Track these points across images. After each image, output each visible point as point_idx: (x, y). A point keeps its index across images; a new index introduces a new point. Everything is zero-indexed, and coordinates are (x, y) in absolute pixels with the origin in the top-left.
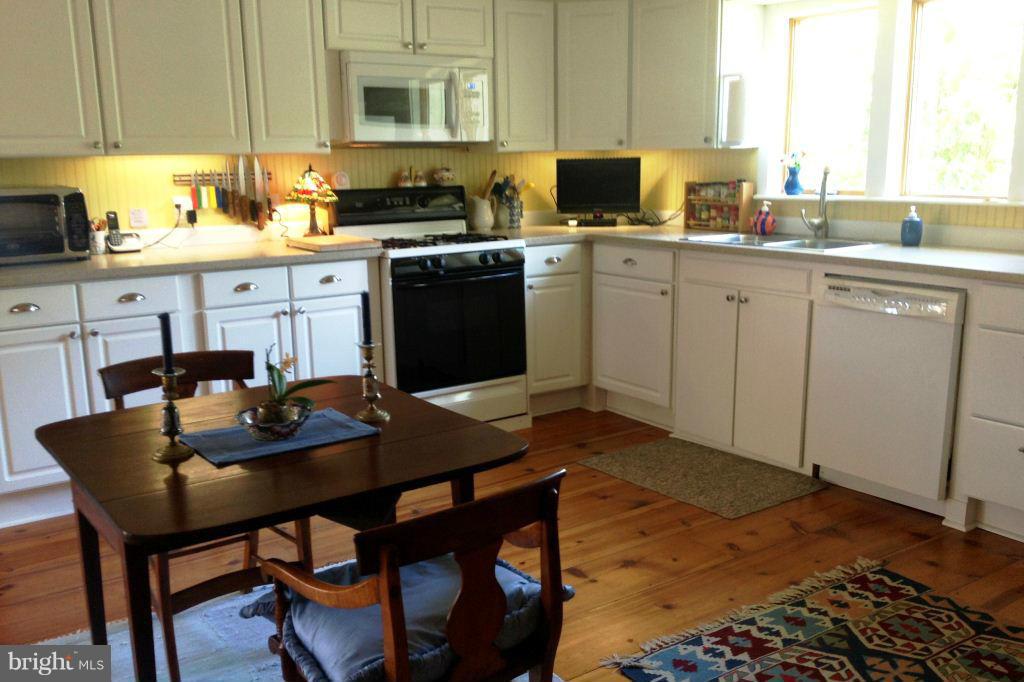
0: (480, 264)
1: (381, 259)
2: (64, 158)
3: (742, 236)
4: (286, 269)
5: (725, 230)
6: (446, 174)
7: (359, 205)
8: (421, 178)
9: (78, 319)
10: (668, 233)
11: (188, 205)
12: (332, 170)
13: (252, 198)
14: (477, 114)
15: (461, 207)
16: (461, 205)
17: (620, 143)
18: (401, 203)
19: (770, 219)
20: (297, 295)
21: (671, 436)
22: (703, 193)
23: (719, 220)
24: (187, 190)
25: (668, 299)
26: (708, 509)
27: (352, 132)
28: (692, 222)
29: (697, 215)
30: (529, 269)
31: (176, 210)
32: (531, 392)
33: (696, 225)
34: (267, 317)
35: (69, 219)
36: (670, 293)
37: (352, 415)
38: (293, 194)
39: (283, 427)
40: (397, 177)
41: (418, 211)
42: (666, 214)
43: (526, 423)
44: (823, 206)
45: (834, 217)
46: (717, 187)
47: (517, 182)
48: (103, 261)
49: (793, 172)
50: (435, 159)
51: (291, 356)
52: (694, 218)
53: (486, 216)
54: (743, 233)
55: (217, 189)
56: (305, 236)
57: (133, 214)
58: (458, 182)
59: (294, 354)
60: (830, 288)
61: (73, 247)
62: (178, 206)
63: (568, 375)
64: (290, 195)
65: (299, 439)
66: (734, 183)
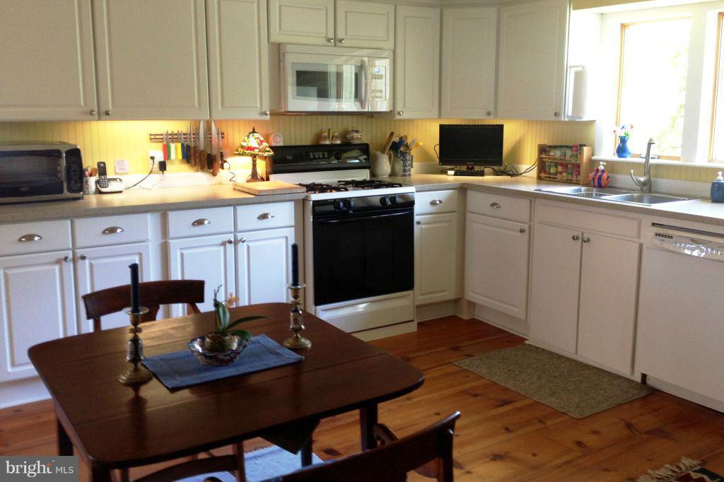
0: (380, 205)
1: (305, 200)
2: (67, 122)
3: (583, 188)
4: (232, 208)
5: (569, 182)
6: (356, 135)
7: (290, 158)
8: (337, 138)
9: (71, 247)
10: (524, 183)
11: (160, 157)
12: (270, 132)
13: (209, 152)
14: (381, 92)
15: (365, 159)
16: (365, 157)
17: (489, 114)
18: (321, 156)
19: (605, 175)
20: (239, 228)
21: (526, 342)
22: (552, 154)
23: (564, 174)
24: (160, 145)
25: (525, 235)
26: (560, 410)
27: (286, 105)
28: (543, 175)
29: (547, 170)
30: (418, 209)
31: (151, 161)
32: (417, 303)
33: (546, 177)
34: (216, 245)
35: (68, 168)
36: (527, 230)
37: (281, 342)
38: (240, 149)
39: (225, 356)
40: (319, 136)
41: (334, 162)
42: (523, 167)
43: (413, 328)
44: (647, 168)
45: (656, 176)
46: (563, 150)
47: (409, 141)
48: (92, 200)
49: (623, 140)
50: (349, 124)
51: (234, 296)
52: (546, 172)
53: (385, 166)
54: (584, 185)
55: (183, 145)
56: (248, 181)
57: (118, 163)
58: (365, 141)
59: (236, 295)
60: (656, 235)
61: (70, 190)
62: (152, 158)
63: (445, 291)
64: (237, 150)
65: (238, 365)
66: (576, 147)
